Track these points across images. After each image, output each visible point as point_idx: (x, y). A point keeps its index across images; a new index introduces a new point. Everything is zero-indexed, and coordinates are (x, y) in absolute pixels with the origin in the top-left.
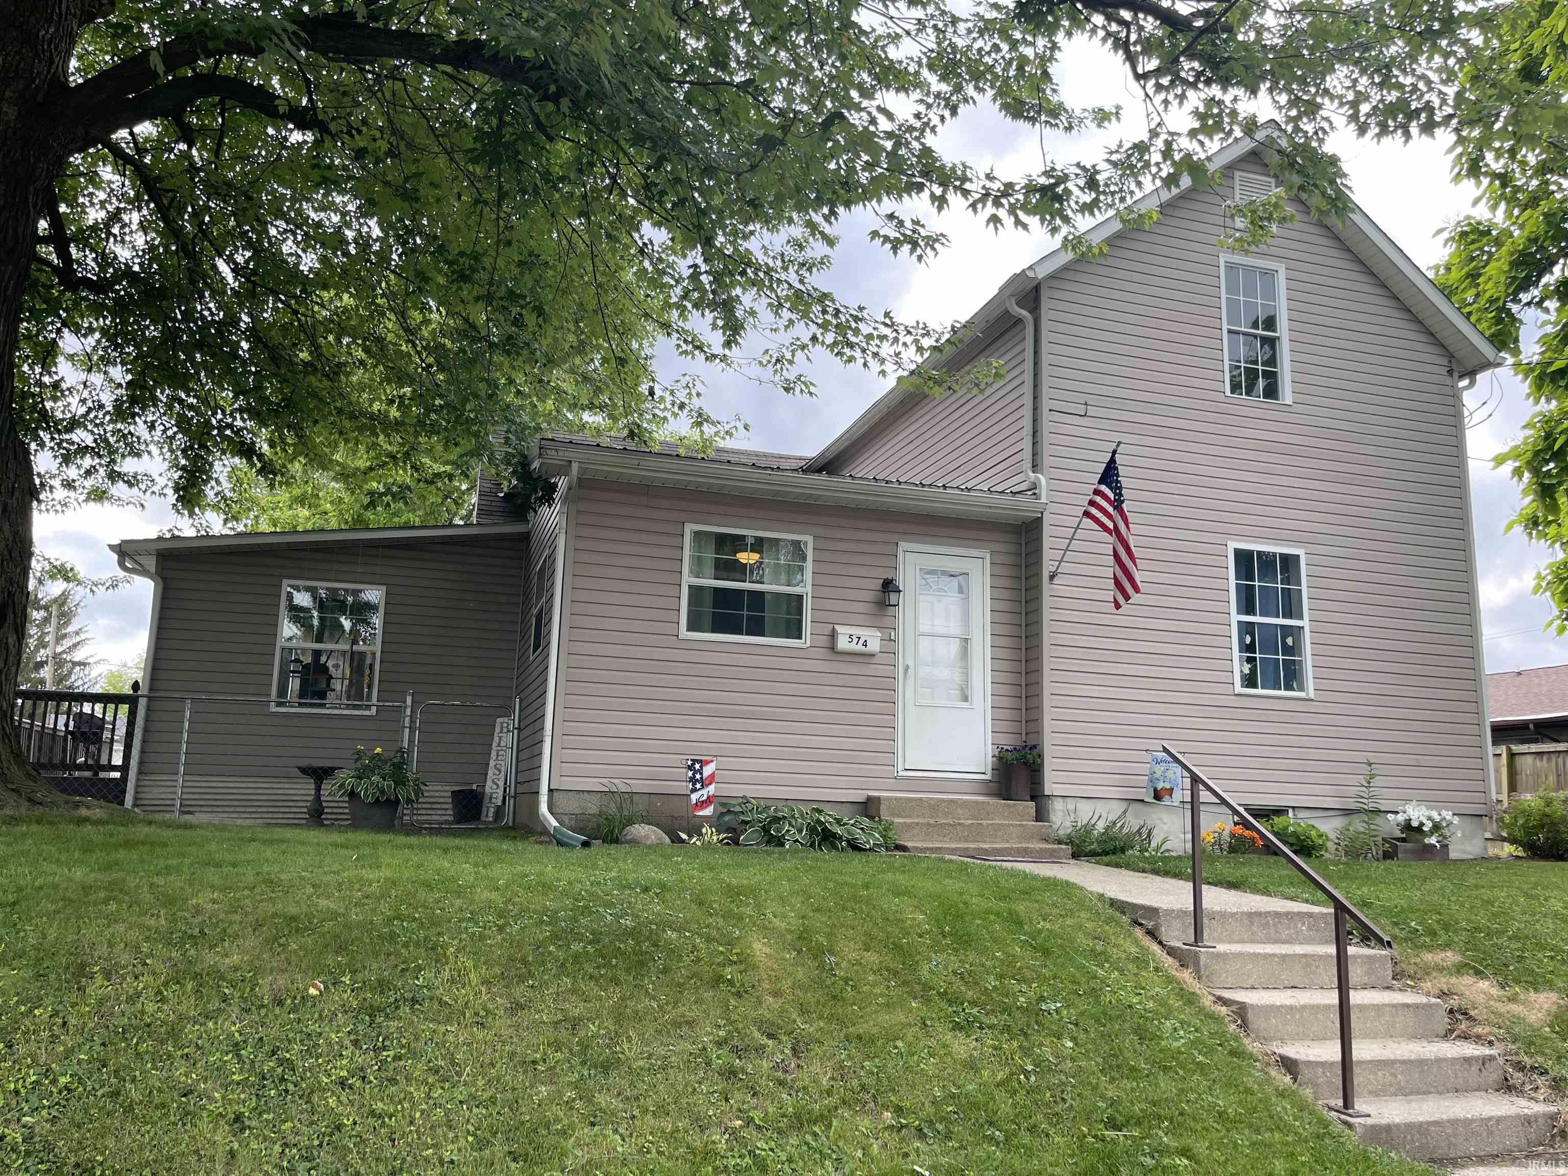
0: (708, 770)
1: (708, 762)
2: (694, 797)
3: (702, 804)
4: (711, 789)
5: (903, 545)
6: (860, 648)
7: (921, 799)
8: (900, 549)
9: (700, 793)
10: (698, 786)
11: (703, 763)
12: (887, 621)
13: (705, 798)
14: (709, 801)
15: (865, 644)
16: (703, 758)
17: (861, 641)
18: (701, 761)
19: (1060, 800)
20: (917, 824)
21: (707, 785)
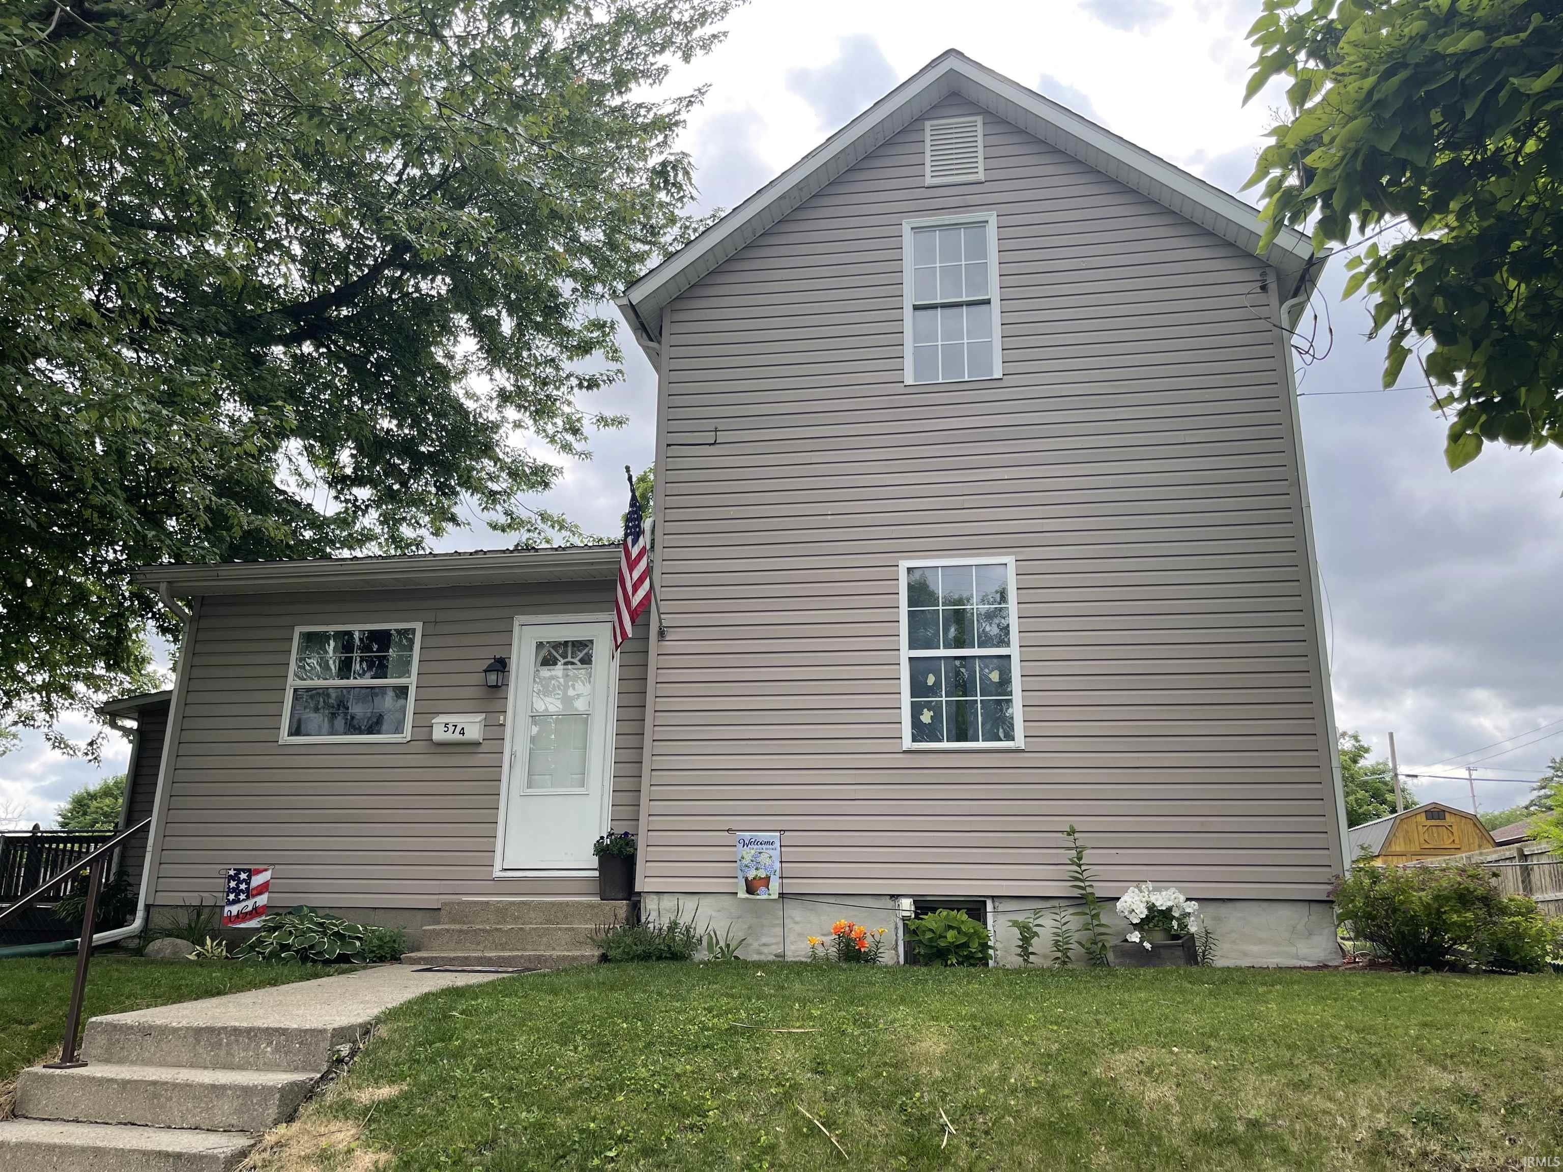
0: (257, 881)
1: (258, 872)
2: (235, 909)
3: (243, 916)
4: (262, 900)
5: (519, 620)
6: (457, 737)
7: (487, 903)
8: (516, 623)
9: (244, 904)
10: (242, 897)
11: (251, 873)
12: (497, 706)
13: (250, 908)
14: (256, 912)
15: (462, 732)
16: (252, 867)
17: (458, 730)
18: (249, 871)
19: (654, 897)
20: (448, 931)
21: (254, 896)
